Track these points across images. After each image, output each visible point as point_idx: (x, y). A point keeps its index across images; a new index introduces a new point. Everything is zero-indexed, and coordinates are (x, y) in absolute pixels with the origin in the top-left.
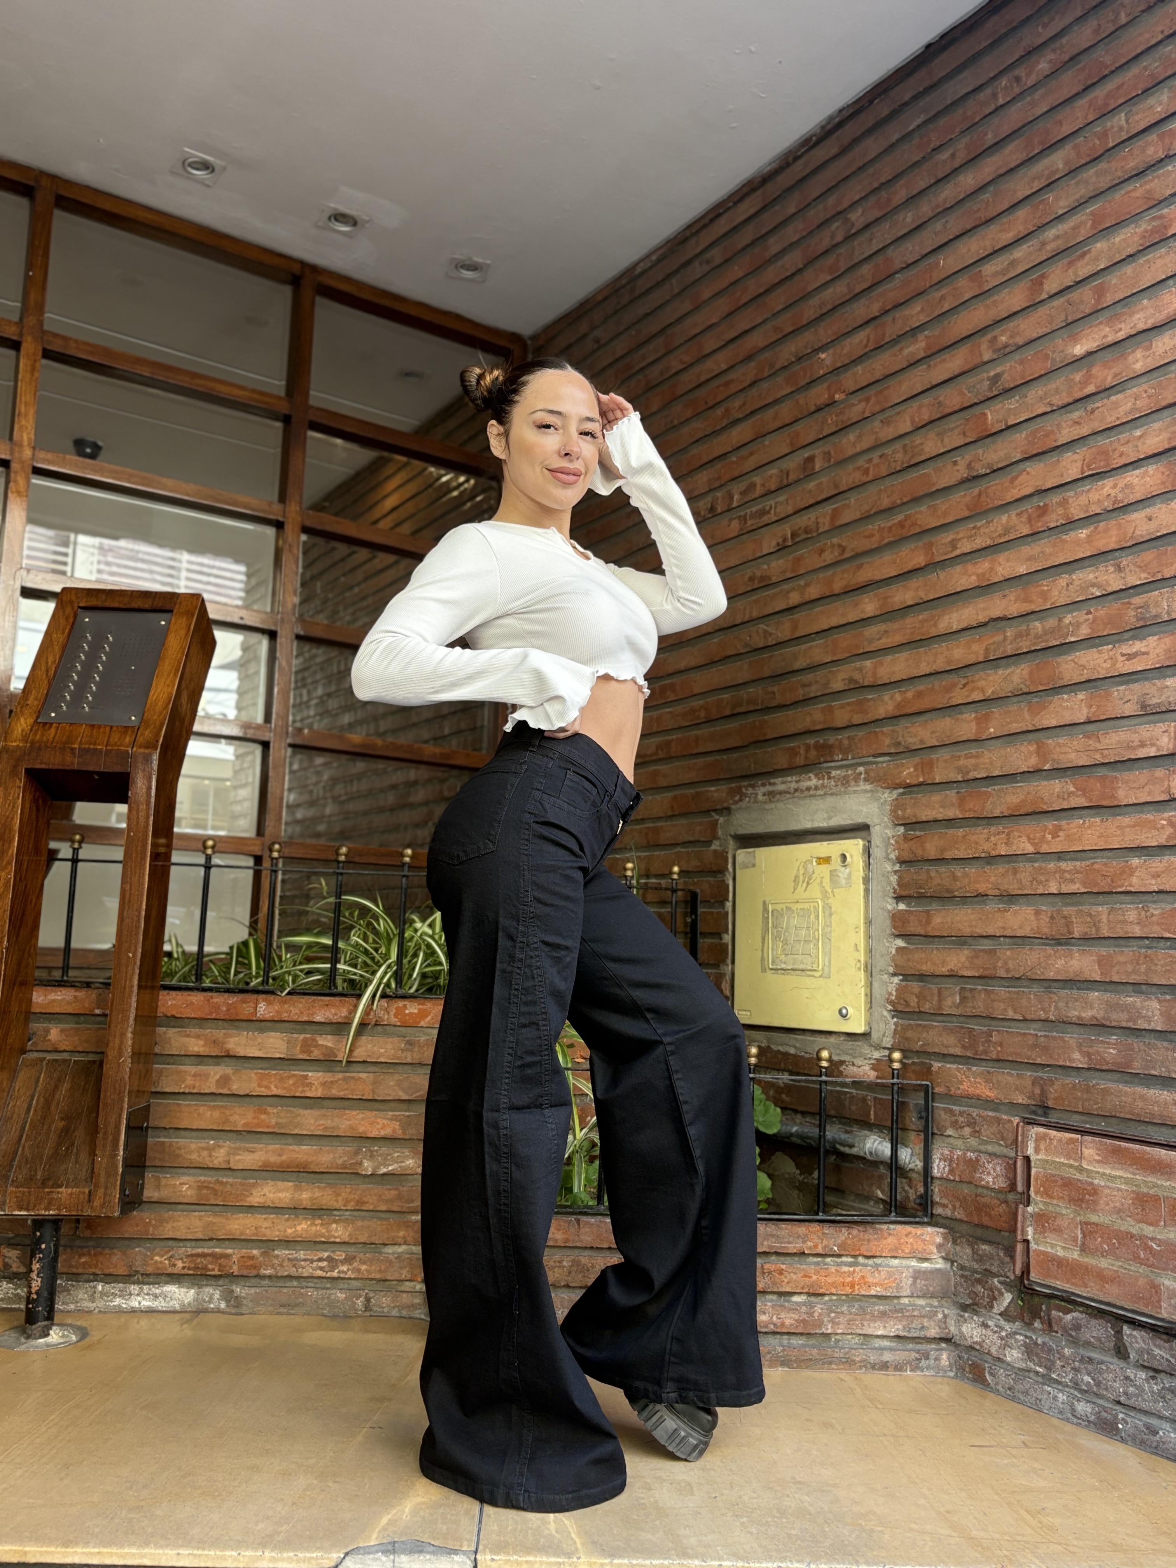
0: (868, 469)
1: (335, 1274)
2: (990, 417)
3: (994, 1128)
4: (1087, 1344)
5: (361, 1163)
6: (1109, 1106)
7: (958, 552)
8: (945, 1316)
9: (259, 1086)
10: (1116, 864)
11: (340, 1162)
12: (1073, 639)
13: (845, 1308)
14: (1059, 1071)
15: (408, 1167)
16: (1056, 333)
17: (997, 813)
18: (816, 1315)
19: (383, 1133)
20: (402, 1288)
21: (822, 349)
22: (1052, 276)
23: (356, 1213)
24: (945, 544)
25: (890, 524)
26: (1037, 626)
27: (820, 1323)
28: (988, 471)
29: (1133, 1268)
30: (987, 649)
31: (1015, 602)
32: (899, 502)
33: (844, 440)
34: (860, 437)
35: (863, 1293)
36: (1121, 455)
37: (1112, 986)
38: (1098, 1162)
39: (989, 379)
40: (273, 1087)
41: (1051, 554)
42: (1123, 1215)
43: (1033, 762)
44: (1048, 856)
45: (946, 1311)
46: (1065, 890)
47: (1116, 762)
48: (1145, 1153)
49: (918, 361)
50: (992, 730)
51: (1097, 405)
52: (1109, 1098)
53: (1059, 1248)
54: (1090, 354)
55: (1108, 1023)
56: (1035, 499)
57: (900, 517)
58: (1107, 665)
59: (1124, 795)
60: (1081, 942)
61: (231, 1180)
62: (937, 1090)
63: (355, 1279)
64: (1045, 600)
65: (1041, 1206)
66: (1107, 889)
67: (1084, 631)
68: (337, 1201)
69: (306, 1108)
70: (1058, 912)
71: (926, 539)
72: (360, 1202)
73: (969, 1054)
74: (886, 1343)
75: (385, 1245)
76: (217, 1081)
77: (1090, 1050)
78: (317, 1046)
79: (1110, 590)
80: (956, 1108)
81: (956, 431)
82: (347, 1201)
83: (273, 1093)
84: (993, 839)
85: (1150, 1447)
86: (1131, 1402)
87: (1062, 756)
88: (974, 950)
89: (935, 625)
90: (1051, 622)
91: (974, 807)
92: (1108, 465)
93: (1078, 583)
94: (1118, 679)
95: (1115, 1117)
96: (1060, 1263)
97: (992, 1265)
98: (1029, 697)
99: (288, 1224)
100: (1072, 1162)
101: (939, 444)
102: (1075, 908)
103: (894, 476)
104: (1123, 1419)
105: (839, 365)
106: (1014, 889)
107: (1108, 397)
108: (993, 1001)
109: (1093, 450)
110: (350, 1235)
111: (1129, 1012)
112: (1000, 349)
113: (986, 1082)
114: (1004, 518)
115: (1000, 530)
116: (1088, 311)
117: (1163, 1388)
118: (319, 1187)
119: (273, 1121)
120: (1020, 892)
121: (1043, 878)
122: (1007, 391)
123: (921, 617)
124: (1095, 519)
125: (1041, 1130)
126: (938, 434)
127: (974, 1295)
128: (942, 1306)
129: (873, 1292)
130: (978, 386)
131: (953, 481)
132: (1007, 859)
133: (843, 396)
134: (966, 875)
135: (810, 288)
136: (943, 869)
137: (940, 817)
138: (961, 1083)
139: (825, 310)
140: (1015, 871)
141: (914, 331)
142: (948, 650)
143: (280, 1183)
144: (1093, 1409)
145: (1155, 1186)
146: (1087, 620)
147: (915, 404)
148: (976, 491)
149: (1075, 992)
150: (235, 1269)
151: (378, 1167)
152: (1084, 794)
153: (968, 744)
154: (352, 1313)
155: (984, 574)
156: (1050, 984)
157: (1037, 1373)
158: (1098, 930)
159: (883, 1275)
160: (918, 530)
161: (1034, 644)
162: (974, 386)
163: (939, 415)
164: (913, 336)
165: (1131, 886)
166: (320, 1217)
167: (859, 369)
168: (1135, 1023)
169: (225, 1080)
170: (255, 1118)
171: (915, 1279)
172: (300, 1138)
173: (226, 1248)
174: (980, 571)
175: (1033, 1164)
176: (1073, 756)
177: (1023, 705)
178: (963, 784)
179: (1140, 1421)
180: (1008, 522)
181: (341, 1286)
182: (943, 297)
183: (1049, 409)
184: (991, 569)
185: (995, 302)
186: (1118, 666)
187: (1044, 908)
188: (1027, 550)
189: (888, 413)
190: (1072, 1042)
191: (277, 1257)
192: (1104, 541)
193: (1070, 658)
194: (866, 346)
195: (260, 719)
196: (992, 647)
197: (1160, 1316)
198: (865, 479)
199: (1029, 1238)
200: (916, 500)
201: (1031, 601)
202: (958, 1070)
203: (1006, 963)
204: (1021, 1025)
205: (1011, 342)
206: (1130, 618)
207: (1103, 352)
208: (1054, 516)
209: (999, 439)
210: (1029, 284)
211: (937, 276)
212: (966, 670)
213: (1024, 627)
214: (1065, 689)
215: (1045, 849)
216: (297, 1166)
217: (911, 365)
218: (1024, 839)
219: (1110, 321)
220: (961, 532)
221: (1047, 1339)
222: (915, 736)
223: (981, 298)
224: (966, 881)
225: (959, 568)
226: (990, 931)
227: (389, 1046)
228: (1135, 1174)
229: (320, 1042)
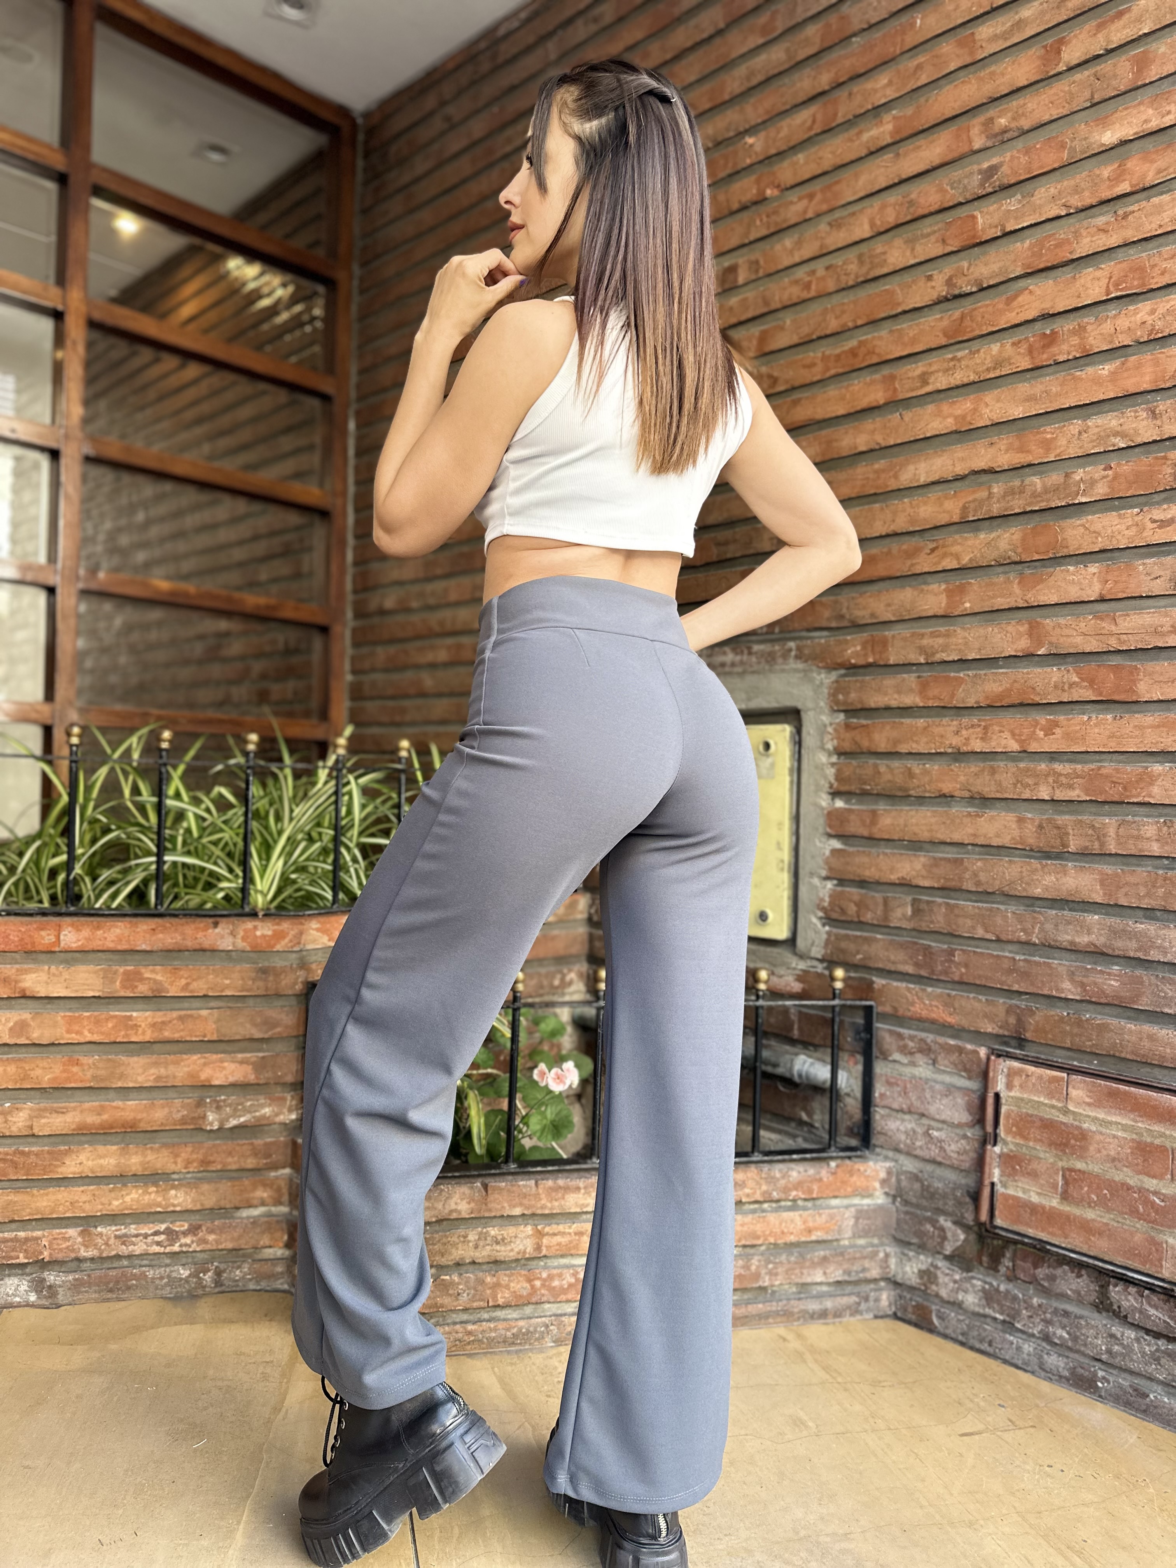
0: (810, 283)
1: (176, 1248)
2: (980, 221)
3: (955, 1057)
4: (1062, 1296)
5: (204, 1117)
6: (1106, 1044)
7: (929, 389)
8: (887, 1255)
9: (68, 1032)
10: (1131, 769)
11: (178, 1116)
12: (1084, 500)
13: (783, 1257)
14: (1042, 1000)
15: (264, 1117)
16: (1076, 117)
17: (971, 702)
18: (753, 1268)
19: (231, 1079)
20: (259, 1257)
21: (748, 131)
22: (1074, 41)
23: (200, 1175)
24: (913, 378)
25: (838, 351)
26: (1036, 482)
27: (757, 1276)
28: (974, 289)
29: (1128, 1222)
30: (964, 508)
31: (1007, 451)
32: (851, 325)
33: (778, 247)
34: (799, 244)
35: (803, 1239)
36: (1163, 274)
37: (1117, 909)
38: (1089, 1104)
39: (980, 172)
40: (86, 1033)
41: (1058, 395)
42: (1119, 1165)
43: (1023, 644)
44: (1037, 756)
45: (888, 1249)
46: (1060, 795)
47: (1136, 650)
48: (1150, 1098)
49: (882, 148)
50: (968, 605)
51: (1131, 208)
52: (1107, 1035)
53: (1032, 1194)
54: (1124, 143)
55: (1110, 952)
56: (1038, 325)
57: (853, 343)
58: (1132, 532)
59: (1146, 690)
60: (1077, 857)
61: (35, 1149)
62: (880, 1009)
63: (201, 1251)
64: (1048, 450)
65: (1011, 1147)
66: (1116, 798)
67: (1101, 491)
68: (176, 1163)
69: (131, 1054)
70: (1049, 821)
71: (886, 371)
72: (205, 1162)
73: (923, 973)
74: (825, 1288)
75: (237, 1208)
76: (11, 1029)
77: (1085, 980)
78: (142, 980)
79: (1139, 440)
80: (906, 1032)
81: (933, 238)
82: (188, 1163)
83: (87, 1040)
84: (964, 732)
85: (1137, 1410)
86: (1117, 1361)
87: (1062, 640)
88: (935, 858)
89: (896, 477)
90: (1055, 478)
91: (938, 694)
92: (1144, 285)
93: (1097, 430)
94: (1143, 550)
95: (1114, 1056)
96: (1035, 1209)
97: (946, 1204)
98: (1019, 567)
99: (113, 1195)
100: (1054, 1102)
101: (908, 253)
102: (1073, 818)
103: (844, 293)
104: (1104, 1378)
105: (773, 151)
106: (990, 791)
107: (1148, 199)
108: (957, 916)
109: (1124, 265)
110: (193, 1201)
111: (1138, 941)
112: (996, 135)
113: (946, 1005)
114: (995, 348)
115: (989, 363)
116: (1123, 88)
117: (1157, 1350)
118: (151, 1148)
119: (89, 1074)
120: (998, 795)
121: (1030, 781)
122: (1006, 188)
123: (876, 466)
124: (1120, 352)
125: (1016, 1064)
126: (907, 242)
127: (920, 1234)
128: (882, 1244)
129: (813, 1238)
130: (966, 181)
131: (926, 301)
132: (981, 756)
133: (776, 192)
134: (926, 772)
135: (735, 54)
136: (896, 764)
137: (894, 704)
138: (913, 1004)
139: (755, 81)
140: (993, 771)
141: (878, 110)
142: (912, 507)
143: (101, 1149)
144: (1067, 1364)
145: (1162, 1135)
146: (1104, 477)
147: (876, 202)
148: (957, 314)
149: (1066, 913)
150: (46, 1255)
151: (227, 1120)
152: (1091, 686)
153: (933, 621)
154: (200, 1292)
155: (964, 417)
156: (1031, 901)
157: (995, 1319)
158: (1102, 844)
159: (824, 1217)
160: (875, 360)
161: (1030, 504)
162: (960, 182)
163: (909, 218)
164: (875, 117)
165: (1150, 796)
166: (155, 1184)
167: (801, 157)
168: (1146, 953)
169: (21, 1027)
170: (64, 1071)
171: (857, 1219)
172: (125, 1092)
173: (33, 1230)
174: (959, 412)
175: (1003, 1101)
176: (1079, 640)
177: (1012, 576)
178: (925, 668)
179: (1125, 1381)
180: (1000, 352)
181: (184, 1261)
182: (919, 67)
183: (1063, 214)
184: (975, 410)
185: (993, 73)
186: (1145, 534)
187: (1030, 816)
188: (1024, 388)
189: (837, 214)
190: (1062, 970)
191: (101, 1234)
192: (1133, 380)
193: (1078, 522)
194: (810, 128)
195: (42, 559)
196: (972, 505)
197: (1160, 1276)
198: (805, 295)
199: (995, 1180)
200: (874, 323)
201: (1029, 452)
202: (908, 989)
203: (975, 875)
204: (993, 945)
205: (1013, 125)
206: (1165, 476)
207: (1142, 141)
208: (1065, 347)
209: (992, 249)
210: (1043, 51)
211: (910, 40)
212: (935, 532)
213: (1017, 483)
214: (1068, 560)
215: (1034, 747)
216: (123, 1126)
217: (872, 153)
218: (1007, 734)
219: (1154, 101)
220: (935, 362)
221: (1010, 1286)
222: (864, 608)
223: (972, 69)
224: (927, 779)
225: (930, 408)
226: (956, 837)
227: (236, 975)
228: (1136, 1122)
229: (147, 975)
